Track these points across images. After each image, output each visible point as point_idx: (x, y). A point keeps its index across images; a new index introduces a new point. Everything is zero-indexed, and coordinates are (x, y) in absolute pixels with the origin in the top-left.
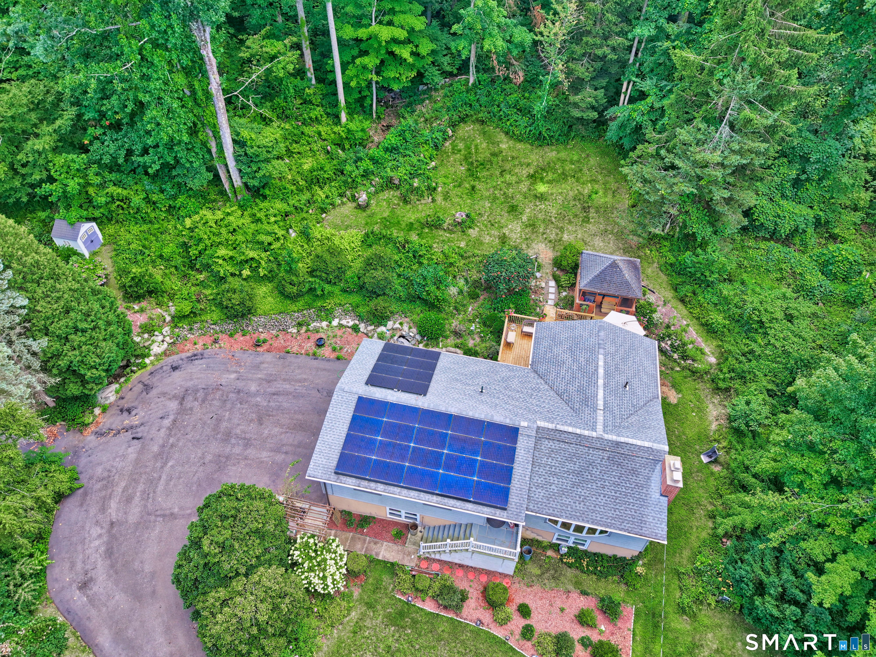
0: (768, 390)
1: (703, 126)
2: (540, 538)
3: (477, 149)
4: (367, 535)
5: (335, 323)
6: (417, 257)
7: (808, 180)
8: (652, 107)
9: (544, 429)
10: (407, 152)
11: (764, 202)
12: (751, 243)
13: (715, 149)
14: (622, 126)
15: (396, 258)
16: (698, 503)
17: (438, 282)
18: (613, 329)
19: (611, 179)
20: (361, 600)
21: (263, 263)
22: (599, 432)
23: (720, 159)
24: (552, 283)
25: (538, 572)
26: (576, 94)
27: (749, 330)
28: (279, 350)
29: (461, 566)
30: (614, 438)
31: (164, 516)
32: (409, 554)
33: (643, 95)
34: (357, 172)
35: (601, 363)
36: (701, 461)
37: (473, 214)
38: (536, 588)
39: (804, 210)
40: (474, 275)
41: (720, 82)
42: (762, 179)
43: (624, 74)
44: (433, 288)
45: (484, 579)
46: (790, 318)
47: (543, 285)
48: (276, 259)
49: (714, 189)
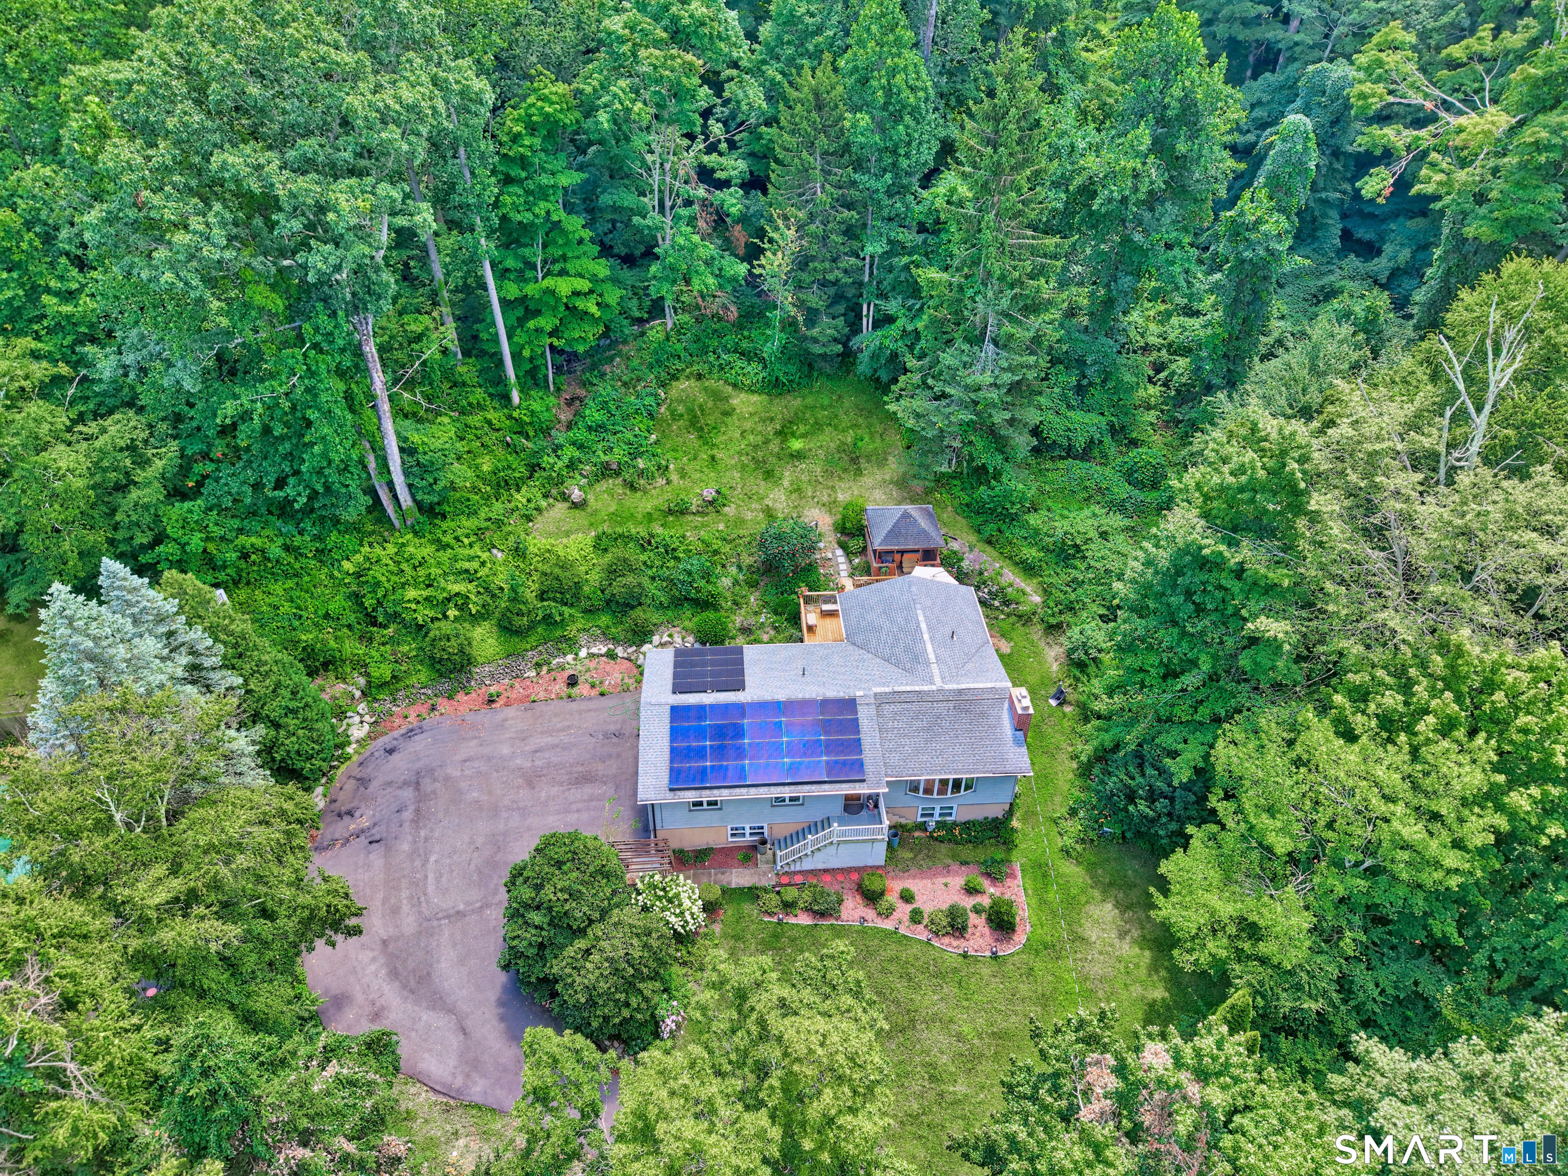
0: (1101, 616)
1: (966, 347)
2: (903, 821)
3: (702, 410)
4: (710, 867)
5: (583, 653)
6: (670, 551)
7: (1091, 384)
8: (904, 331)
9: (881, 694)
10: (618, 428)
11: (1051, 416)
12: (1049, 465)
13: (983, 370)
14: (874, 356)
15: (643, 557)
16: (1058, 748)
17: (707, 575)
18: (922, 581)
19: (874, 420)
20: (725, 935)
21: (472, 597)
22: (938, 683)
23: (992, 380)
24: (839, 552)
25: (911, 855)
26: (813, 327)
27: (1068, 557)
28: (521, 701)
29: (826, 871)
30: (955, 686)
31: (448, 917)
32: (765, 874)
33: (890, 320)
34: (560, 464)
35: (921, 618)
36: (1050, 706)
37: (723, 490)
38: (913, 871)
39: (1093, 419)
40: (747, 560)
41: (972, 299)
42: (1040, 393)
43: (861, 295)
44: (703, 583)
45: (855, 877)
46: (1104, 535)
47: (830, 555)
48: (486, 589)
49: (993, 412)
